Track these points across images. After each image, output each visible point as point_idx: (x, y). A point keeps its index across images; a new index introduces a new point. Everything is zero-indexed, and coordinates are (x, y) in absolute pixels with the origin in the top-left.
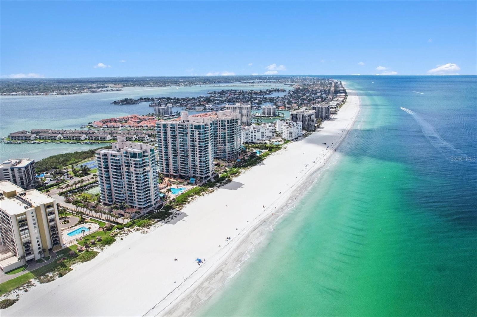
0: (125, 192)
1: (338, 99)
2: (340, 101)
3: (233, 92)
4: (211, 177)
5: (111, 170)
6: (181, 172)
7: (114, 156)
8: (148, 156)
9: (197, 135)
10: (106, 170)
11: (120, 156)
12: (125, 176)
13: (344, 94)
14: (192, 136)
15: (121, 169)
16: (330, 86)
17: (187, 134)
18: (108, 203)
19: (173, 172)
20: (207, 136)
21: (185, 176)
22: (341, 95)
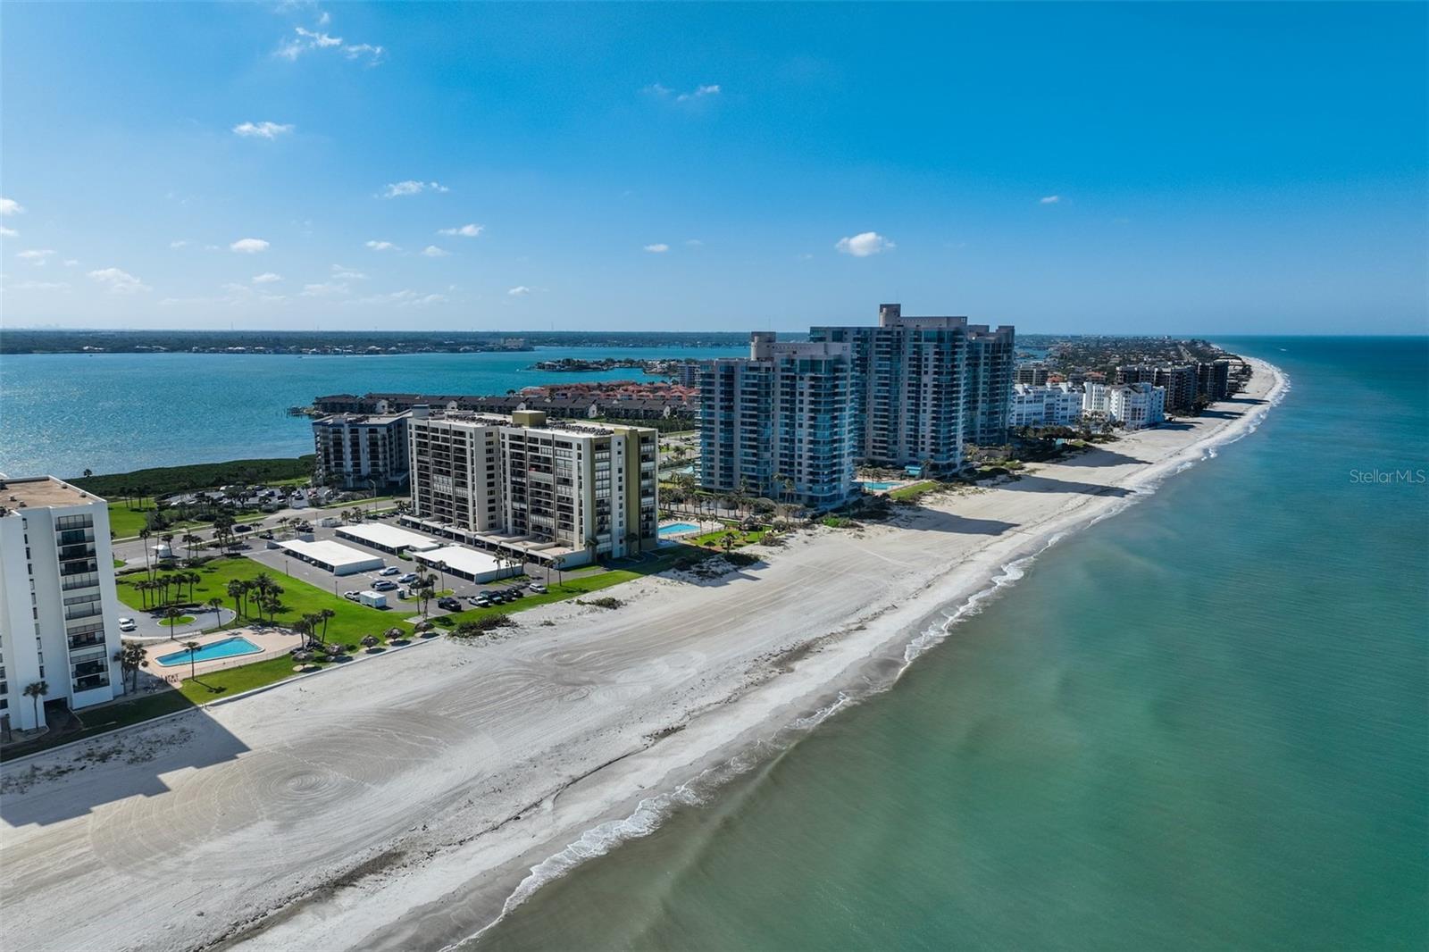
0: (771, 458)
5: (738, 404)
7: (752, 369)
9: (932, 357)
10: (725, 404)
11: (771, 370)
14: (915, 359)
17: (902, 355)
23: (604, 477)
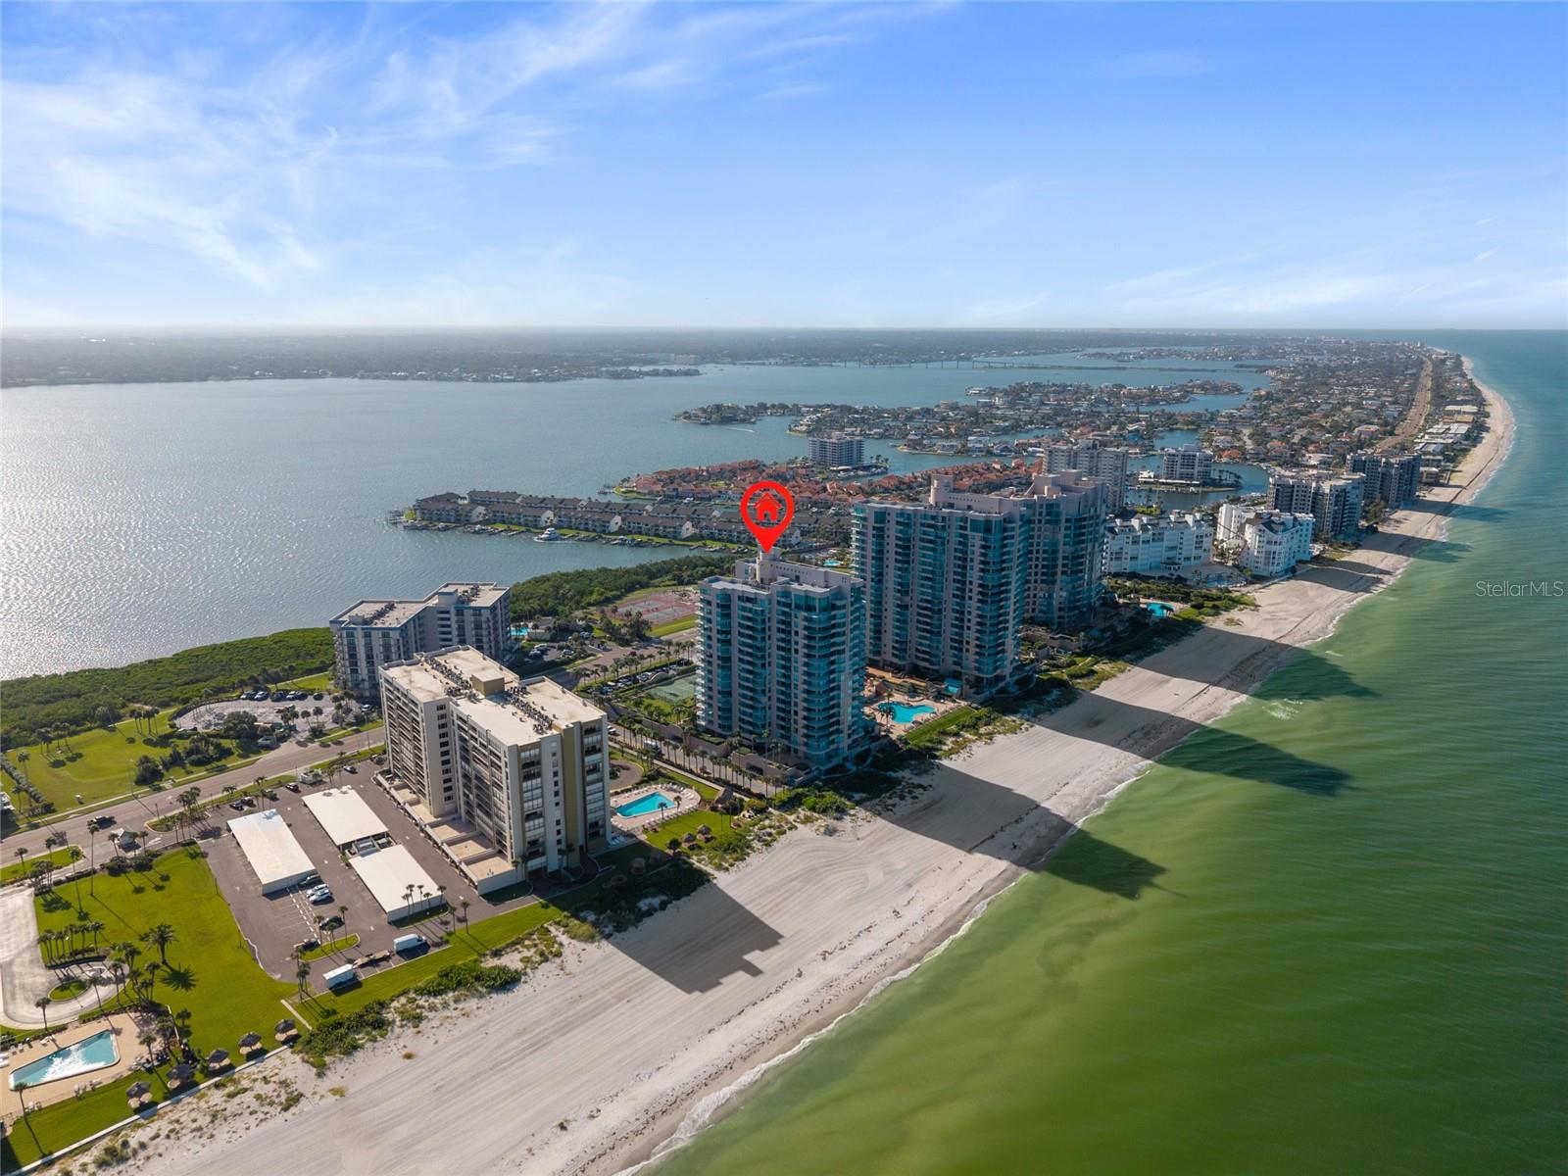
0: (768, 703)
1: (1449, 429)
2: (1456, 434)
3: (1054, 392)
4: (1008, 679)
5: (735, 639)
6: (917, 657)
7: (749, 600)
8: (844, 607)
9: (978, 551)
10: (722, 637)
11: (766, 603)
12: (775, 660)
13: (1474, 409)
14: (961, 551)
15: (767, 638)
16: (1412, 375)
17: (947, 546)
18: (720, 731)
19: (893, 655)
20: (1009, 553)
21: (928, 669)
22: (1459, 412)
23: (534, 787)
